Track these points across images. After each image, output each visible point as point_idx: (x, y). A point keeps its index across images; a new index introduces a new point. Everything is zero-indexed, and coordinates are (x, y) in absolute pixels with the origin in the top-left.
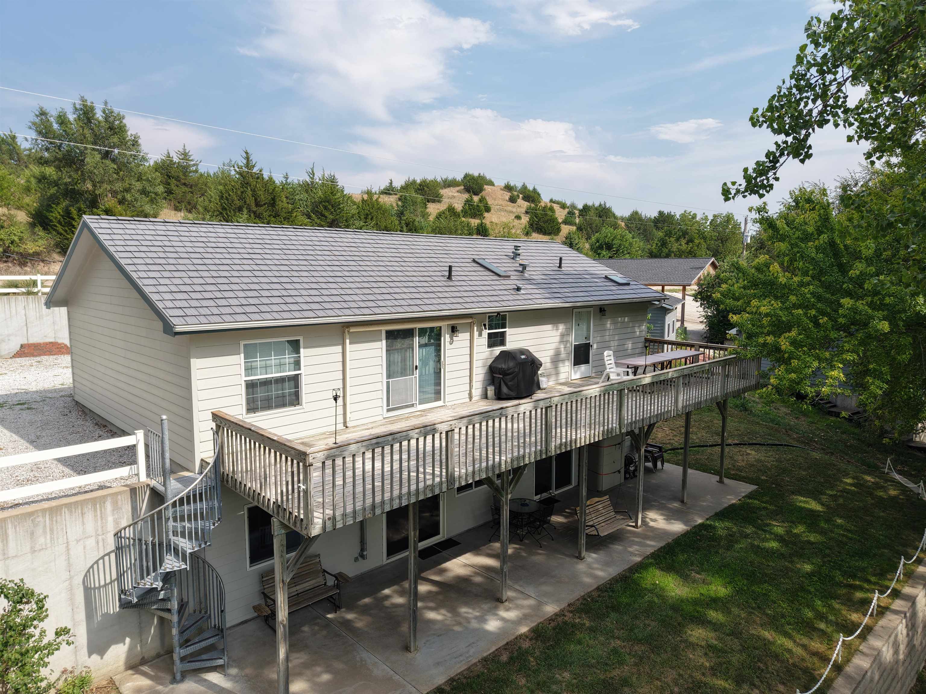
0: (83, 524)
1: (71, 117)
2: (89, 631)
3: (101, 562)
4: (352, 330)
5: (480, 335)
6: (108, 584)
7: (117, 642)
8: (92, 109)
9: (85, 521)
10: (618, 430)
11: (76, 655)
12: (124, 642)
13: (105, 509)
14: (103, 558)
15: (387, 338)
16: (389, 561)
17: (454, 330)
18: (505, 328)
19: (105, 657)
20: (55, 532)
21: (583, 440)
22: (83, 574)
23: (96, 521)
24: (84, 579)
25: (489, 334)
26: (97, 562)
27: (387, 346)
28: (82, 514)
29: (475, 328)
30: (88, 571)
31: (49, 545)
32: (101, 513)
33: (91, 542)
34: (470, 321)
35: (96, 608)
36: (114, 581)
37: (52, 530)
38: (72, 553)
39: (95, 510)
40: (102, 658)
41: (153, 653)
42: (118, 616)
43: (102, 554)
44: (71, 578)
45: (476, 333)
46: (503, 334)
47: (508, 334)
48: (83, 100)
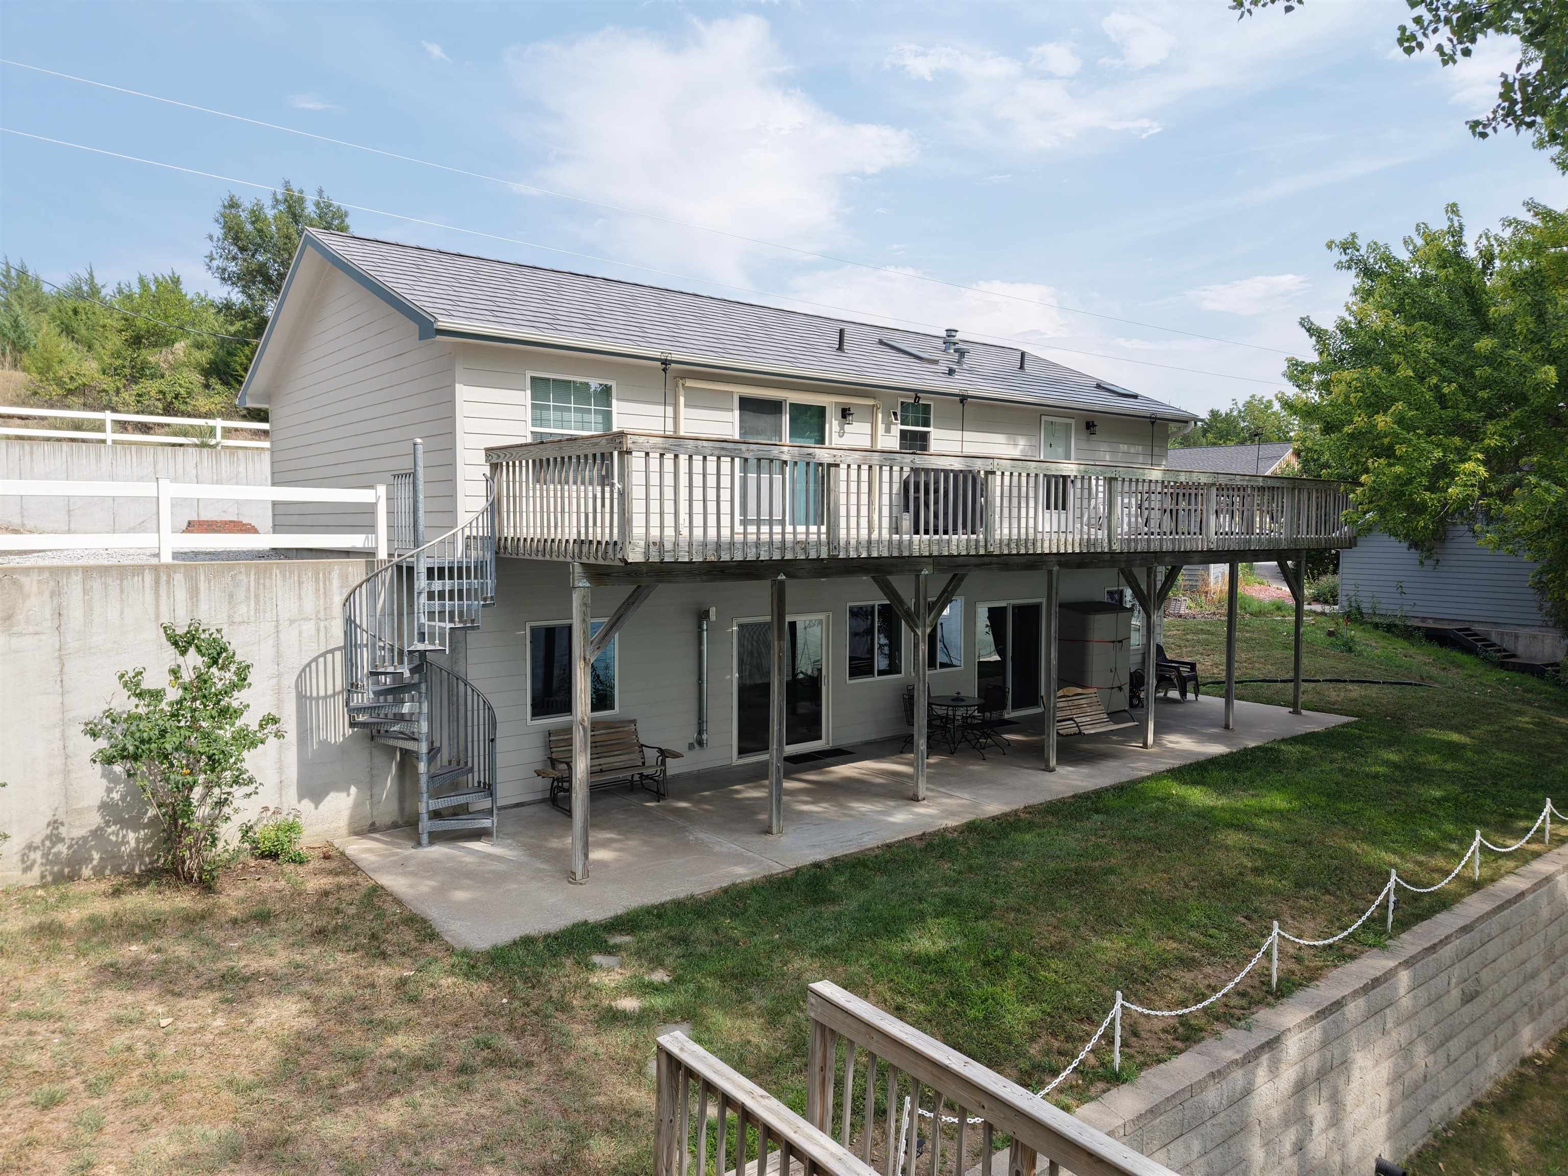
0: (300, 598)
1: (270, 213)
2: (303, 763)
3: (321, 660)
4: (690, 383)
5: (888, 430)
6: (330, 697)
7: (338, 789)
8: (301, 200)
9: (303, 595)
10: (1105, 544)
11: (281, 794)
12: (347, 790)
13: (331, 584)
14: (324, 655)
15: (741, 408)
16: (742, 761)
17: (845, 413)
18: (928, 426)
19: (321, 806)
20: (262, 603)
21: (1046, 544)
22: (298, 673)
23: (318, 598)
24: (297, 681)
25: (902, 431)
26: (316, 660)
27: (741, 421)
28: (300, 583)
29: (880, 416)
30: (304, 670)
31: (252, 619)
32: (325, 588)
33: (309, 628)
34: (871, 402)
35: (311, 729)
36: (339, 693)
37: (257, 596)
38: (282, 636)
39: (317, 580)
40: (316, 808)
41: (387, 820)
42: (343, 749)
43: (323, 650)
44: (279, 676)
45: (881, 427)
46: (924, 437)
47: (932, 436)
48: (287, 186)
